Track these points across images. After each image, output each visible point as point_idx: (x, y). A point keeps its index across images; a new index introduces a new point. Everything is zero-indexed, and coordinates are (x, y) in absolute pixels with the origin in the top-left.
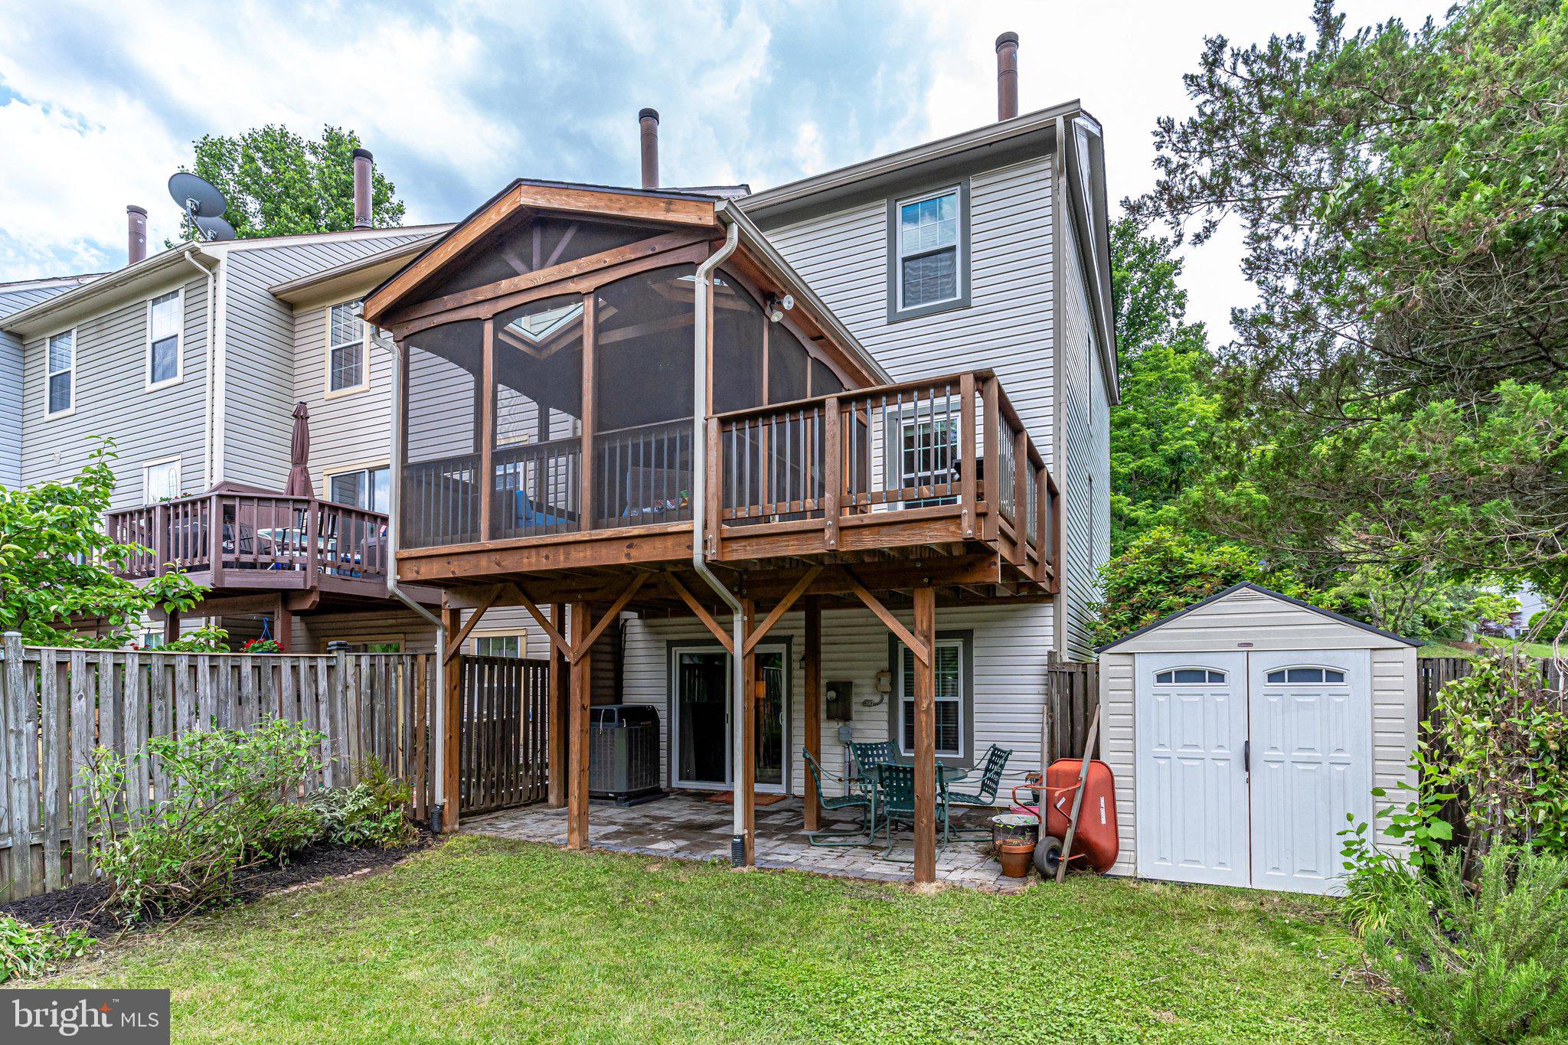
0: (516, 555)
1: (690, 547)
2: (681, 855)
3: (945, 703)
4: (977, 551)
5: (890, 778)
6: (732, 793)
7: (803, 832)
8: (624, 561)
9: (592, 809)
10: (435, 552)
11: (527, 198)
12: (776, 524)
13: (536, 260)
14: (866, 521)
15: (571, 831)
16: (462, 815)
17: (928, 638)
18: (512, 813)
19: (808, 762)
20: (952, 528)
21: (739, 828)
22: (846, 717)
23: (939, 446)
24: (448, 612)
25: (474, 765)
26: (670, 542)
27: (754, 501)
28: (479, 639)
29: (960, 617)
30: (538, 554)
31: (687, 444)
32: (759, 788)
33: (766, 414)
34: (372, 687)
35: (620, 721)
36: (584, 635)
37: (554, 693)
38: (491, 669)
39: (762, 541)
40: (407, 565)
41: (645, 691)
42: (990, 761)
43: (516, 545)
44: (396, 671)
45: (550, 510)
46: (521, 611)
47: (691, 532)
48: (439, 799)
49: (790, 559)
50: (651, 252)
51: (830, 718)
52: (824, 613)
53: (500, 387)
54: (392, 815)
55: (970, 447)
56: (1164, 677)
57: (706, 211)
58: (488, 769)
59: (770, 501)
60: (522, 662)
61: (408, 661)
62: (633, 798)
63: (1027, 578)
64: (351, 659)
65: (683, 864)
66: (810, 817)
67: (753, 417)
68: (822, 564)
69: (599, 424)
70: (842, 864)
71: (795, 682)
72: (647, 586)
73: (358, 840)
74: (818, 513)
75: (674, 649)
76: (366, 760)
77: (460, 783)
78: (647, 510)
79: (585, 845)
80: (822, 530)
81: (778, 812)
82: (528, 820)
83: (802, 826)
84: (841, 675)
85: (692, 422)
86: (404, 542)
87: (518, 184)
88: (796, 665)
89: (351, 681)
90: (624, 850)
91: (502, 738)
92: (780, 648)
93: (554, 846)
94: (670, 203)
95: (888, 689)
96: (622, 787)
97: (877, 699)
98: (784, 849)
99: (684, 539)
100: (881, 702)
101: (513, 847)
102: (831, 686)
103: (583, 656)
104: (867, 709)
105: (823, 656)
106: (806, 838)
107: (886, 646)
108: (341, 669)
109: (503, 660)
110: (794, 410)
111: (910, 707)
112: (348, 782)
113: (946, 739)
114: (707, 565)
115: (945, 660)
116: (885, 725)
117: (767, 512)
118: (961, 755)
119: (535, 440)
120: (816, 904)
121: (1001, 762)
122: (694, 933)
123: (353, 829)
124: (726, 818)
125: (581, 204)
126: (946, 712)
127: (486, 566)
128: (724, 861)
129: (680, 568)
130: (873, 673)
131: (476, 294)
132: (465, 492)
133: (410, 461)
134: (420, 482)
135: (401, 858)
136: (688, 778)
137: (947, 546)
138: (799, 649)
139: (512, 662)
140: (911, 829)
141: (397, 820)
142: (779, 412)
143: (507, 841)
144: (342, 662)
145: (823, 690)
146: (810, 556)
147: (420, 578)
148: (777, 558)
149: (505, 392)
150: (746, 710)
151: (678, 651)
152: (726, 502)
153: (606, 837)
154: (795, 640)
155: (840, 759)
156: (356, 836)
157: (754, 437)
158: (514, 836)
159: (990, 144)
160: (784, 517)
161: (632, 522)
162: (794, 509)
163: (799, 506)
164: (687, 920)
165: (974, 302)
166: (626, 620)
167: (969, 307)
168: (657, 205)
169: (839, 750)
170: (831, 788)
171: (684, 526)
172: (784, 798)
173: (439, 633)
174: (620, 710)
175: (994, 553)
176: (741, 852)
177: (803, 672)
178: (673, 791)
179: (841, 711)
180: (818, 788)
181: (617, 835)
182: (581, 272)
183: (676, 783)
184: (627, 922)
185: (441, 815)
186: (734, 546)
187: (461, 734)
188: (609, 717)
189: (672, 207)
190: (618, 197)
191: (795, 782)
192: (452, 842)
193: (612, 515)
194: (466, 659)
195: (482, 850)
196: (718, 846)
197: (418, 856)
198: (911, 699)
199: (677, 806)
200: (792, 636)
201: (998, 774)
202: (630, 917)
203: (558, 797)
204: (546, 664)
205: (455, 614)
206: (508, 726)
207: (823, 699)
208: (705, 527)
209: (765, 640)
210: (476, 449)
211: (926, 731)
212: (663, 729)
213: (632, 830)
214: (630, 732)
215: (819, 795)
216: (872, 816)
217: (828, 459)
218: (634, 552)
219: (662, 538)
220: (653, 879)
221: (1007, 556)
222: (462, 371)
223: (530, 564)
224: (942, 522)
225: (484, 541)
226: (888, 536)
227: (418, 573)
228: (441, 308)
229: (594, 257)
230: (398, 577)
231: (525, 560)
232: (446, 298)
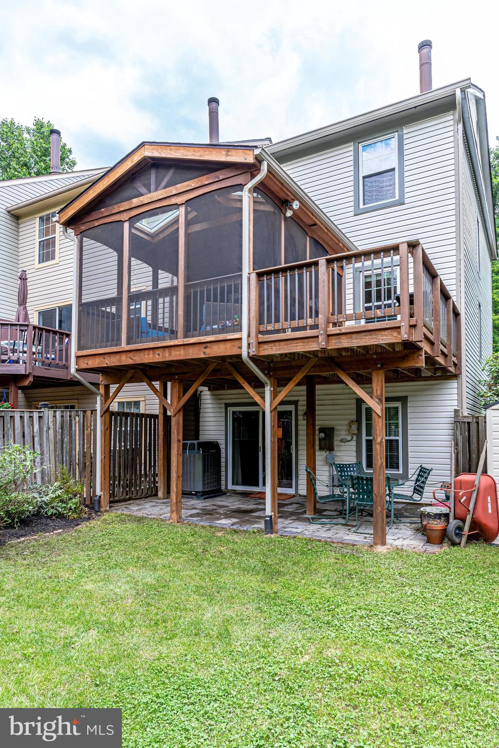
0: (142, 354)
1: (240, 348)
2: (235, 527)
3: (391, 441)
4: (411, 347)
5: (358, 483)
6: (264, 493)
7: (306, 516)
8: (203, 356)
9: (183, 500)
10: (97, 352)
11: (149, 152)
12: (289, 334)
13: (153, 187)
14: (343, 331)
15: (172, 512)
16: (111, 502)
17: (380, 400)
18: (138, 502)
19: (309, 474)
20: (395, 334)
21: (269, 511)
22: (331, 448)
23: (386, 287)
24: (103, 386)
25: (117, 474)
26: (228, 345)
27: (277, 320)
28: (118, 402)
29: (400, 388)
30: (154, 353)
31: (238, 289)
32: (280, 490)
33: (284, 270)
34: (62, 428)
35: (199, 449)
36: (179, 399)
37: (161, 433)
38: (126, 419)
39: (282, 343)
40: (81, 360)
41: (212, 432)
42: (419, 475)
43: (140, 348)
44: (75, 419)
45: (160, 328)
46: (144, 386)
47: (241, 339)
48: (98, 492)
49: (298, 353)
50: (217, 180)
51: (321, 449)
52: (318, 387)
53: (132, 259)
54: (74, 500)
55: (406, 286)
57: (249, 155)
58: (125, 476)
59: (286, 320)
60: (143, 415)
61: (81, 414)
62: (207, 494)
63: (440, 364)
64: (51, 413)
65: (236, 532)
66: (309, 507)
67: (276, 272)
68: (317, 356)
69: (188, 278)
70: (330, 534)
71: (300, 428)
72: (215, 371)
73: (55, 514)
74: (315, 327)
75: (229, 408)
76: (59, 469)
77: (110, 484)
78: (215, 327)
79: (180, 520)
80: (317, 337)
81: (291, 504)
82: (147, 505)
83: (305, 512)
84: (328, 424)
85: (241, 276)
86: (80, 347)
87: (143, 144)
88: (300, 418)
89: (51, 425)
90: (202, 523)
91: (132, 459)
92: (291, 408)
93: (162, 520)
94: (228, 151)
95: (356, 432)
96: (200, 488)
97: (349, 438)
98: (296, 524)
99: (237, 343)
100: (352, 439)
101: (140, 520)
102: (322, 430)
103: (179, 411)
105: (317, 412)
106: (307, 520)
107: (354, 406)
108: (45, 418)
109: (133, 414)
110: (300, 267)
111: (369, 443)
112: (49, 481)
113: (392, 463)
114: (251, 358)
115: (391, 415)
116: (354, 454)
117: (285, 327)
118: (401, 472)
119: (150, 288)
120: (315, 556)
121: (426, 475)
122: (244, 570)
123: (53, 507)
124: (260, 507)
125: (178, 154)
126: (392, 446)
127: (125, 360)
128: (259, 531)
129: (235, 360)
130: (347, 422)
131: (119, 207)
132: (113, 319)
133: (83, 301)
134: (88, 313)
135: (78, 525)
136: (237, 484)
137: (392, 345)
138: (302, 408)
139: (138, 415)
140: (371, 515)
141: (76, 504)
142: (292, 268)
143: (136, 517)
144: (47, 415)
145: (317, 432)
146: (309, 352)
147: (88, 367)
148: (290, 354)
149: (134, 261)
150: (272, 443)
151: (231, 409)
152: (260, 321)
153: (191, 516)
154: (300, 403)
155: (327, 474)
156: (55, 511)
157: (277, 284)
158: (140, 514)
159: (415, 107)
160: (294, 330)
161: (207, 334)
162: (301, 325)
163: (302, 323)
164: (240, 563)
165: (406, 201)
166: (201, 392)
167: (403, 204)
168: (221, 153)
169: (327, 468)
170: (322, 490)
171: (236, 336)
172: (294, 496)
173: (99, 398)
174: (198, 443)
175: (420, 349)
176: (270, 526)
177: (305, 422)
178: (229, 491)
179: (328, 443)
180: (315, 489)
181: (198, 515)
182: (178, 192)
183: (230, 487)
184: (206, 563)
185: (99, 501)
186: (266, 346)
187: (110, 456)
188: (192, 447)
189: (230, 153)
190: (199, 149)
191: (300, 487)
192: (106, 516)
193: (195, 330)
194: (112, 413)
195: (123, 521)
196: (256, 523)
197: (88, 524)
198: (371, 438)
199: (231, 499)
200: (298, 401)
201: (423, 482)
202: (207, 560)
203: (164, 493)
204: (156, 417)
205: (107, 387)
206: (136, 452)
207: (317, 438)
208: (249, 336)
209: (282, 403)
210: (118, 294)
211: (380, 455)
212: (223, 455)
213: (207, 513)
214: (204, 456)
215: (315, 494)
216: (347, 507)
217: (320, 295)
218: (207, 351)
219: (224, 343)
220: (219, 540)
221: (429, 351)
222: (111, 250)
223: (149, 358)
224: (390, 331)
225: (124, 346)
226: (356, 339)
227: (87, 364)
228: (101, 216)
229: (185, 184)
230: (77, 367)
231: (146, 356)
232: (103, 210)
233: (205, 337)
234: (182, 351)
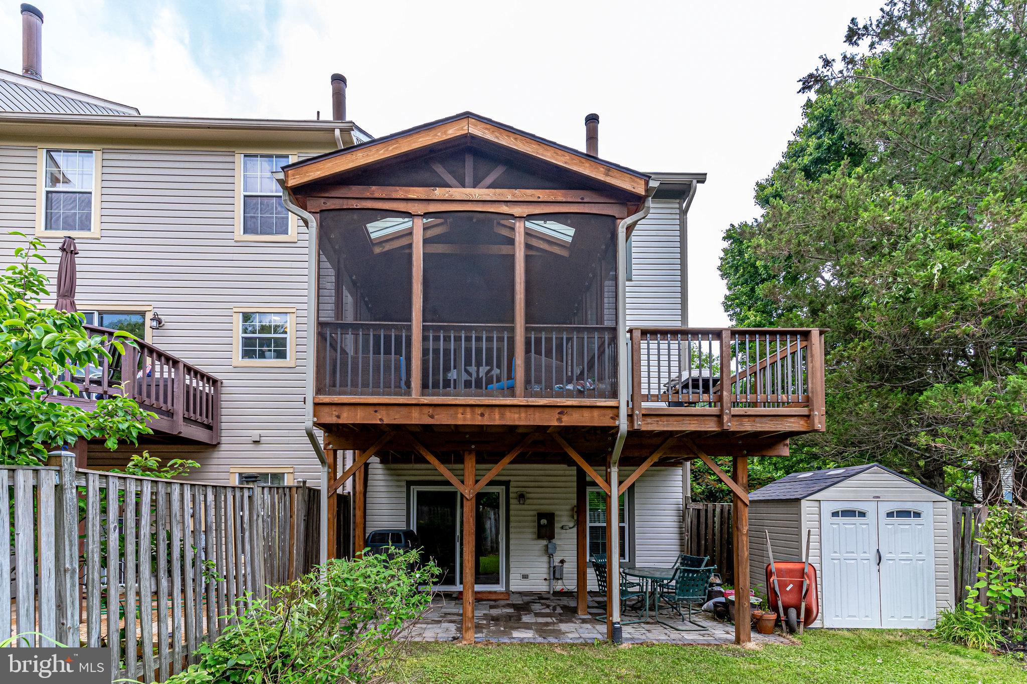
0: (452, 411)
1: (614, 418)
8: (556, 424)
10: (362, 401)
13: (468, 179)
14: (749, 413)
17: (746, 488)
20: (802, 423)
26: (596, 413)
30: (473, 413)
33: (675, 333)
39: (671, 419)
40: (326, 409)
43: (449, 403)
47: (617, 408)
50: (580, 201)
56: (835, 514)
57: (638, 184)
64: (260, 490)
67: (664, 333)
78: (570, 387)
80: (718, 416)
86: (320, 389)
87: (467, 115)
89: (260, 510)
99: (609, 412)
104: (564, 531)
108: (255, 499)
110: (696, 333)
131: (407, 192)
147: (340, 422)
161: (560, 395)
168: (597, 168)
171: (613, 402)
179: (549, 532)
182: (514, 199)
186: (649, 420)
189: (610, 173)
218: (564, 418)
219: (589, 410)
223: (465, 419)
224: (796, 418)
225: (416, 396)
226: (761, 423)
227: (338, 417)
228: (368, 195)
229: (529, 192)
230: (315, 419)
231: (460, 416)
232: (374, 188)
233: (563, 400)
234: (523, 415)
